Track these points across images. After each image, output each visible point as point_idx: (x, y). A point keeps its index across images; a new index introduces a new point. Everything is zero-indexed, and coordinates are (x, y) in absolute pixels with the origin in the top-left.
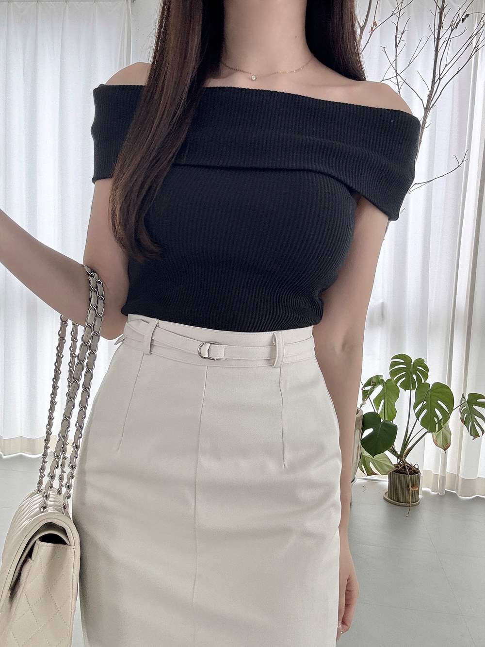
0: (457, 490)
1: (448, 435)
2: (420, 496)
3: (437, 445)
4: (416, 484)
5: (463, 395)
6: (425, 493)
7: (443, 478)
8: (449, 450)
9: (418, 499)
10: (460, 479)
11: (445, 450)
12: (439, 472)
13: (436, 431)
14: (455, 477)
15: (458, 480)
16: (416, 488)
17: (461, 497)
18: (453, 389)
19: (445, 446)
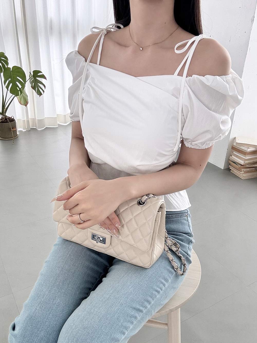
0: (36, 126)
1: (26, 97)
2: (18, 133)
3: (21, 104)
4: (14, 127)
5: (30, 72)
6: (20, 131)
7: (28, 121)
8: (28, 105)
9: (17, 135)
10: (37, 120)
11: (26, 106)
12: (25, 119)
13: (19, 95)
14: (34, 120)
15: (36, 121)
16: (14, 129)
17: (38, 129)
18: (24, 69)
19: (26, 103)
